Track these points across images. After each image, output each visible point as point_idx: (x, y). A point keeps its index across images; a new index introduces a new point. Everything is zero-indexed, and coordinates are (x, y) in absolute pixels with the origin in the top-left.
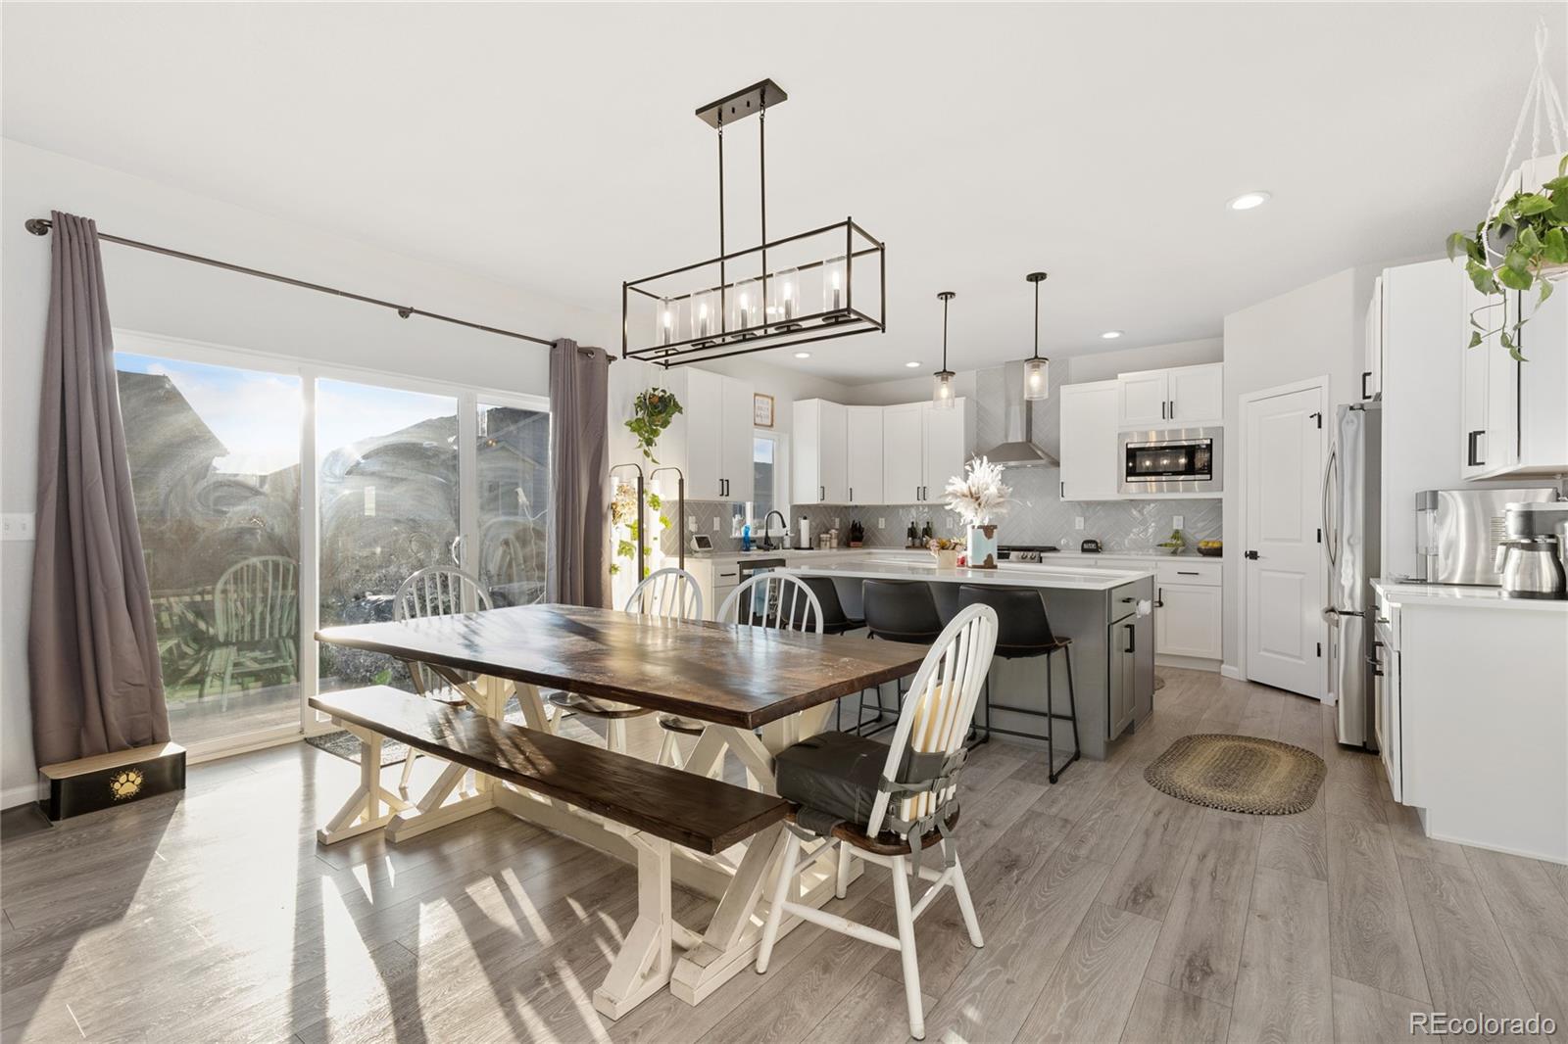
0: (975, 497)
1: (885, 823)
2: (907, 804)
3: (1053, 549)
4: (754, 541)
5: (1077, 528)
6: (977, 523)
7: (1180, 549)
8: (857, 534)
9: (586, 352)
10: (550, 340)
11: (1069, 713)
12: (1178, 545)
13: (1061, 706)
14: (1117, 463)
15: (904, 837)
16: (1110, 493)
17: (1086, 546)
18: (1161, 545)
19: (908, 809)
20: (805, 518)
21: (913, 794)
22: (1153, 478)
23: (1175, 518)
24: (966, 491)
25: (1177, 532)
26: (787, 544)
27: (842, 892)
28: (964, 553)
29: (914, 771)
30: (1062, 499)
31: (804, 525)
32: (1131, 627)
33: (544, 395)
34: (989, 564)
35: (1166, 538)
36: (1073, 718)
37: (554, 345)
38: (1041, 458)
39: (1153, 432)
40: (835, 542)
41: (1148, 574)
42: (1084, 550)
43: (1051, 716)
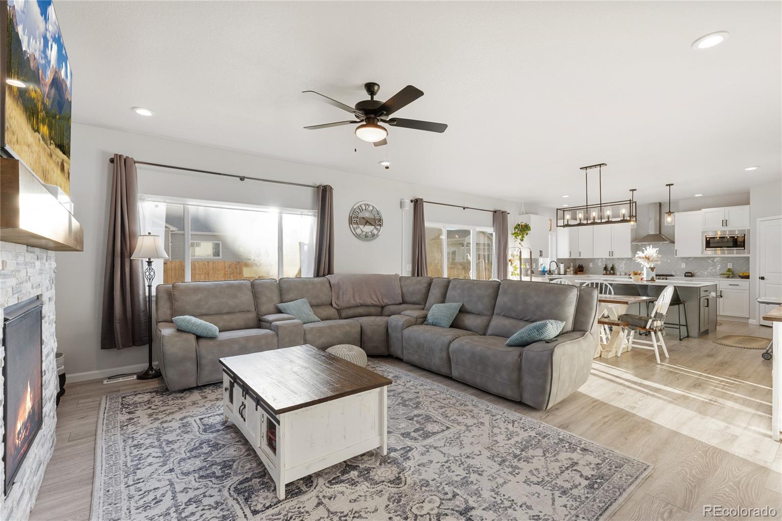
0: (648, 258)
1: (650, 326)
2: (655, 322)
3: (672, 276)
4: (546, 272)
5: (682, 267)
6: (649, 267)
7: (731, 276)
8: (581, 269)
9: (503, 212)
10: (493, 210)
11: (685, 324)
12: (730, 274)
13: (683, 322)
14: (701, 243)
15: (654, 329)
16: (699, 254)
17: (686, 274)
18: (721, 274)
19: (655, 324)
20: (562, 263)
21: (657, 320)
22: (719, 249)
23: (729, 264)
24: (644, 256)
25: (729, 269)
26: (556, 273)
27: (629, 350)
28: (643, 276)
29: (657, 316)
30: (675, 256)
31: (562, 266)
32: (708, 299)
33: (491, 227)
34: (652, 280)
35: (725, 271)
36: (686, 326)
37: (495, 212)
38: (666, 241)
39: (717, 231)
40: (572, 272)
41: (715, 283)
42: (685, 276)
43: (680, 325)
